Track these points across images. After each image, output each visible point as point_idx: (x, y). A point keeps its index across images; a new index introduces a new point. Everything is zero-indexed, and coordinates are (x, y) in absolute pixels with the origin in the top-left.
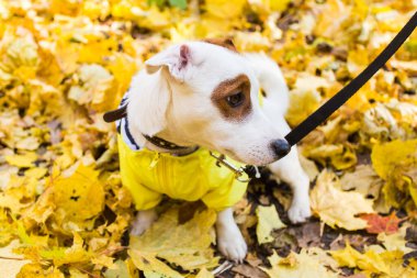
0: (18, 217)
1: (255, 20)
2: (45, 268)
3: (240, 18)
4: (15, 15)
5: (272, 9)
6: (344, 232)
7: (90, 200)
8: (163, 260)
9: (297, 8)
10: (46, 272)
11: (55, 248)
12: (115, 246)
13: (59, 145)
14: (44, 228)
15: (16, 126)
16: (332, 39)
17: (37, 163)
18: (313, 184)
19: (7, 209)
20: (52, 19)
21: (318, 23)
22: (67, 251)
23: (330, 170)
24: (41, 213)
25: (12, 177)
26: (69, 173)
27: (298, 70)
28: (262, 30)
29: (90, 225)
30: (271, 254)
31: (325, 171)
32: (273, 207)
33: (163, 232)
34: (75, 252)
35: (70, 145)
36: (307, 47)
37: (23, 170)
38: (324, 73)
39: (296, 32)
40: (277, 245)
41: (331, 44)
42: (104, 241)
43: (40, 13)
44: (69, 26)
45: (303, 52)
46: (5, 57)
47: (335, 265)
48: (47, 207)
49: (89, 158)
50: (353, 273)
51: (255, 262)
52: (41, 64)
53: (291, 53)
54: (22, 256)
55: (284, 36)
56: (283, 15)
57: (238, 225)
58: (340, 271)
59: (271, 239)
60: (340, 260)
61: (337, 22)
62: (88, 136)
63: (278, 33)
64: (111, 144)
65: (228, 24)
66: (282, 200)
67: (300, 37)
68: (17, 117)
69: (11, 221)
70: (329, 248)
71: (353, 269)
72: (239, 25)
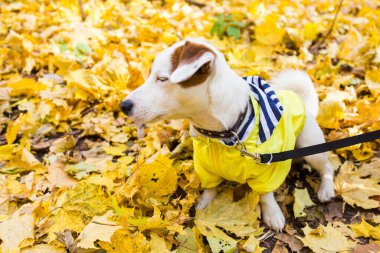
0: (112, 193)
1: (292, 47)
2: (132, 232)
3: (281, 45)
4: (112, 42)
5: (305, 38)
6: (361, 210)
7: (166, 182)
8: (221, 228)
9: (325, 38)
10: (133, 235)
11: (140, 217)
12: (184, 217)
13: (144, 139)
14: (132, 202)
15: (111, 124)
16: (353, 62)
17: (127, 153)
18: (337, 173)
19: (104, 187)
20: (140, 45)
21: (341, 49)
22: (149, 220)
23: (351, 162)
24: (129, 191)
25: (108, 162)
26: (150, 161)
27: (326, 85)
28: (298, 54)
29: (166, 201)
30: (304, 226)
31: (346, 163)
32: (306, 190)
33: (222, 206)
34: (155, 220)
35: (152, 139)
36: (333, 67)
37: (116, 157)
38: (347, 88)
39: (324, 55)
40: (309, 219)
41: (351, 65)
42: (176, 213)
43: (130, 40)
44: (152, 50)
45: (330, 71)
46: (104, 73)
47: (354, 235)
48: (134, 186)
49: (166, 150)
50: (368, 242)
51: (292, 232)
52: (131, 79)
53: (320, 72)
54: (115, 223)
55: (315, 59)
56: (314, 43)
57: (278, 203)
58: (358, 241)
59: (304, 214)
60: (358, 231)
61: (356, 49)
62: (165, 133)
63: (310, 57)
64: (183, 140)
65: (272, 49)
66: (312, 184)
67: (327, 60)
68: (113, 118)
69: (107, 196)
70: (349, 222)
71: (368, 238)
72: (280, 50)
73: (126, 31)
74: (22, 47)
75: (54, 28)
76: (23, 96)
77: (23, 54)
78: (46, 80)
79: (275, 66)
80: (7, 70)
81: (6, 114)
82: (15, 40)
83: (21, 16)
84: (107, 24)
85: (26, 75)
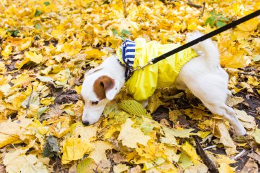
4: (142, 29)
20: (159, 31)
43: (154, 28)
72: (254, 35)
73: (151, 23)
74: (93, 32)
75: (109, 22)
76: (92, 59)
77: (93, 35)
78: (105, 50)
79: (250, 44)
80: (84, 45)
81: (83, 68)
82: (90, 28)
83: (92, 15)
84: (139, 19)
85: (94, 48)
